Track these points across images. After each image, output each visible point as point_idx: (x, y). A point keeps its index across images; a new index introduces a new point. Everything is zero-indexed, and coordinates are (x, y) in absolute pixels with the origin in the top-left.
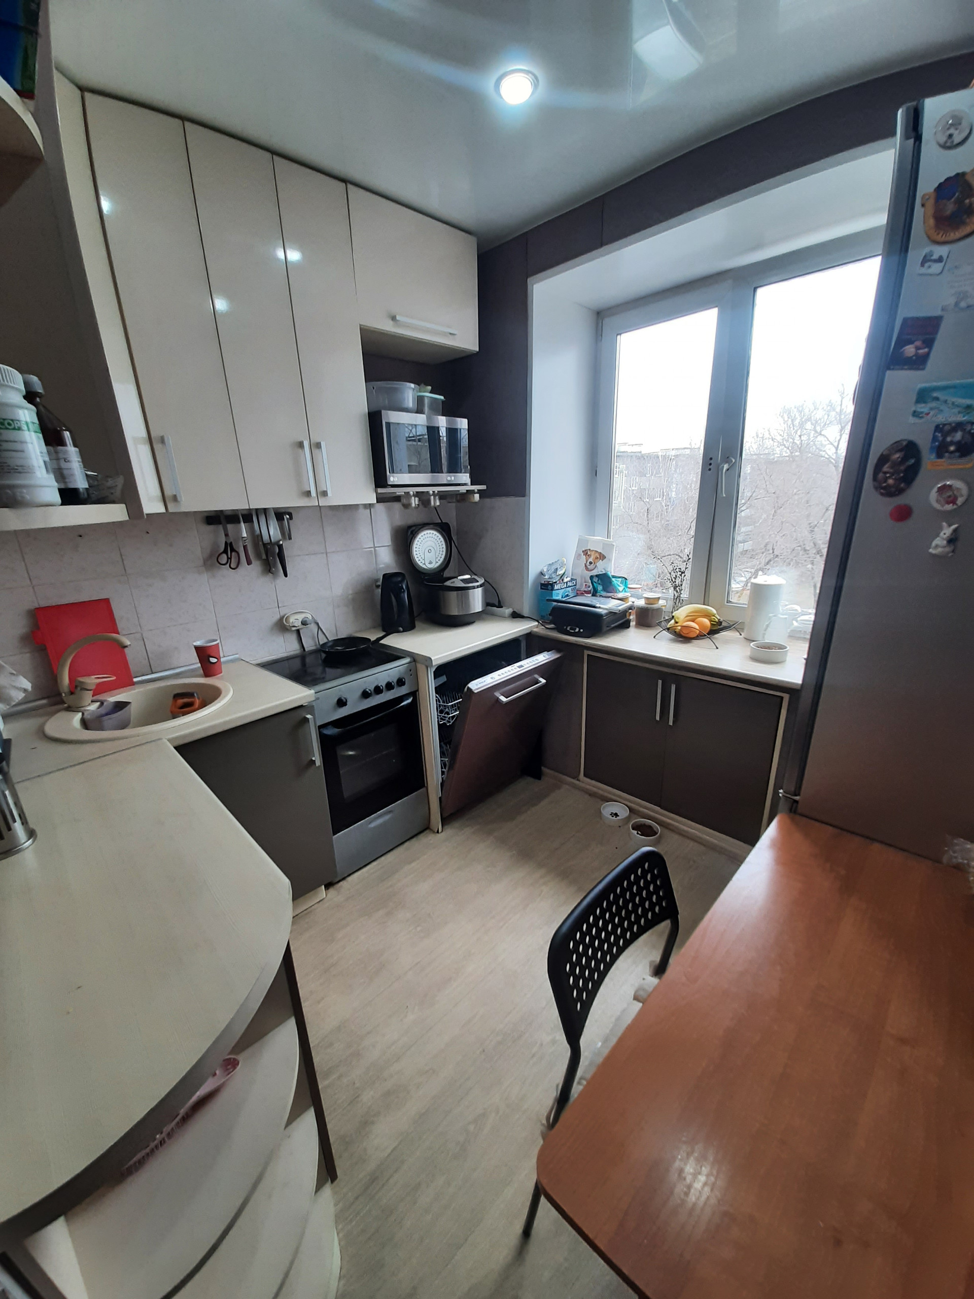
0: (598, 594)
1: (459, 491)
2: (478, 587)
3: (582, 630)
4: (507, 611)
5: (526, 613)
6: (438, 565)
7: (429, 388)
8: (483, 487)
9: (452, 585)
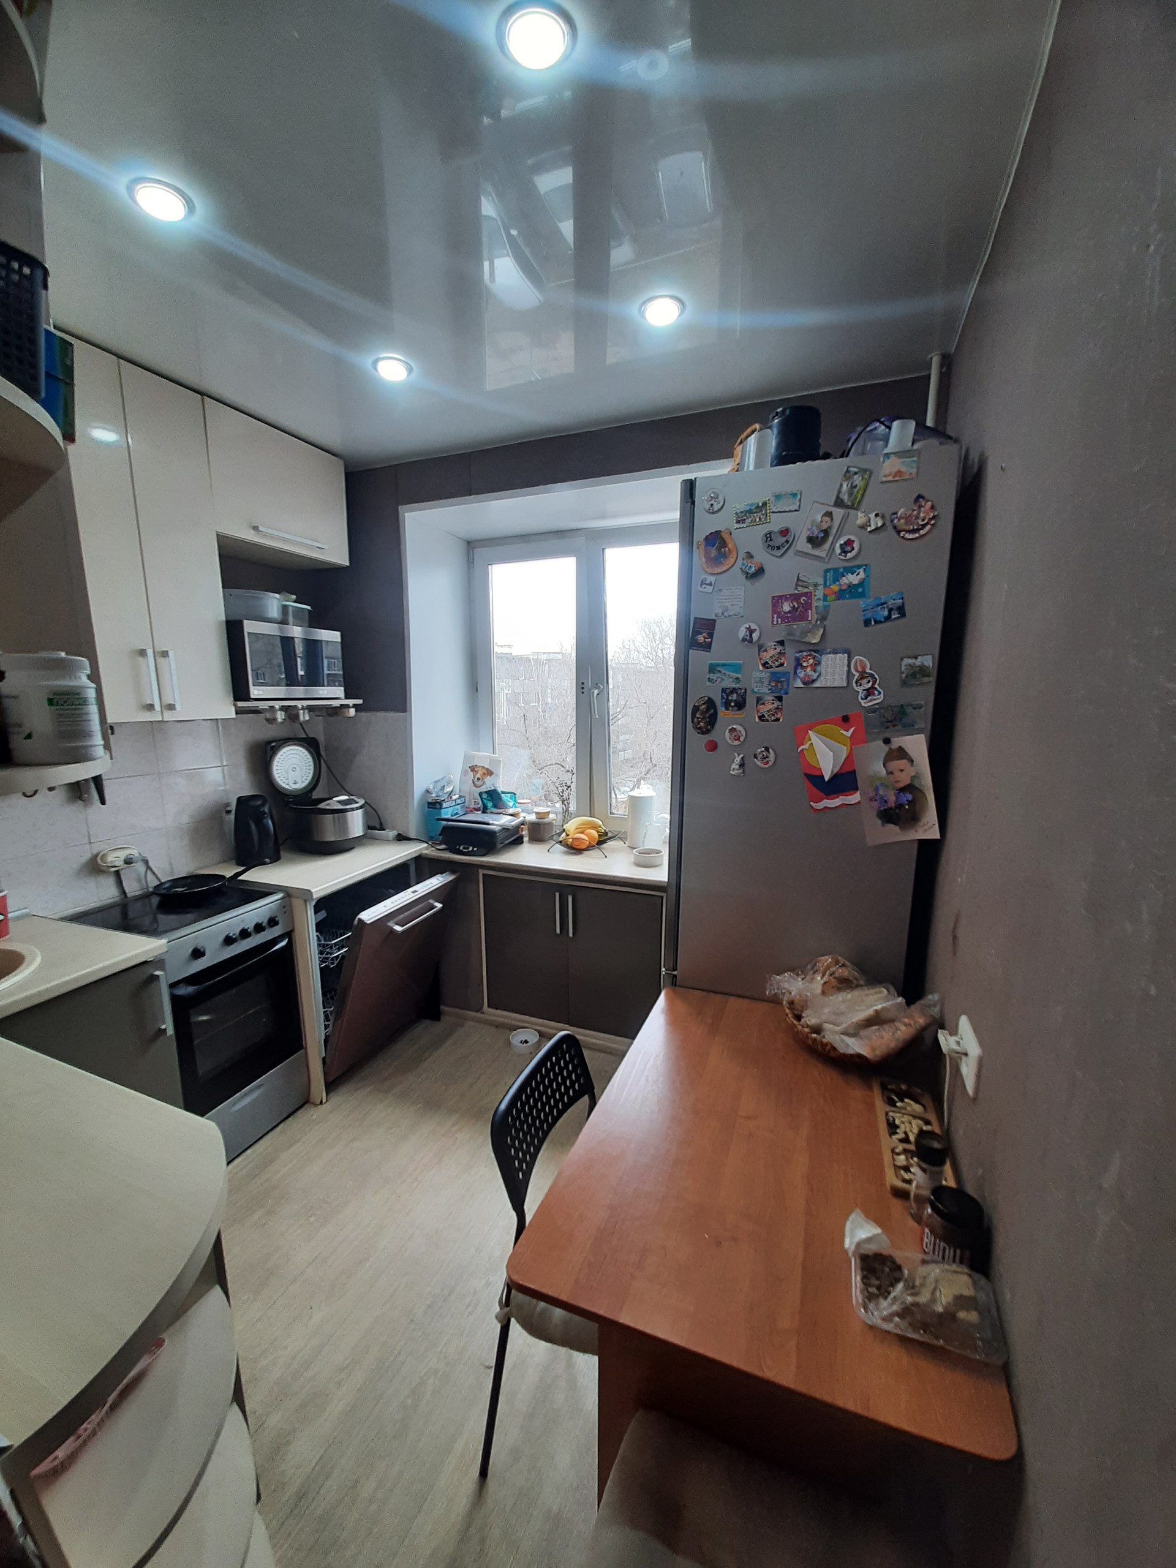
0: (488, 811)
1: (331, 705)
2: (357, 809)
3: (475, 849)
4: (391, 834)
5: (412, 835)
6: (304, 785)
7: (294, 597)
8: (360, 701)
9: (327, 807)
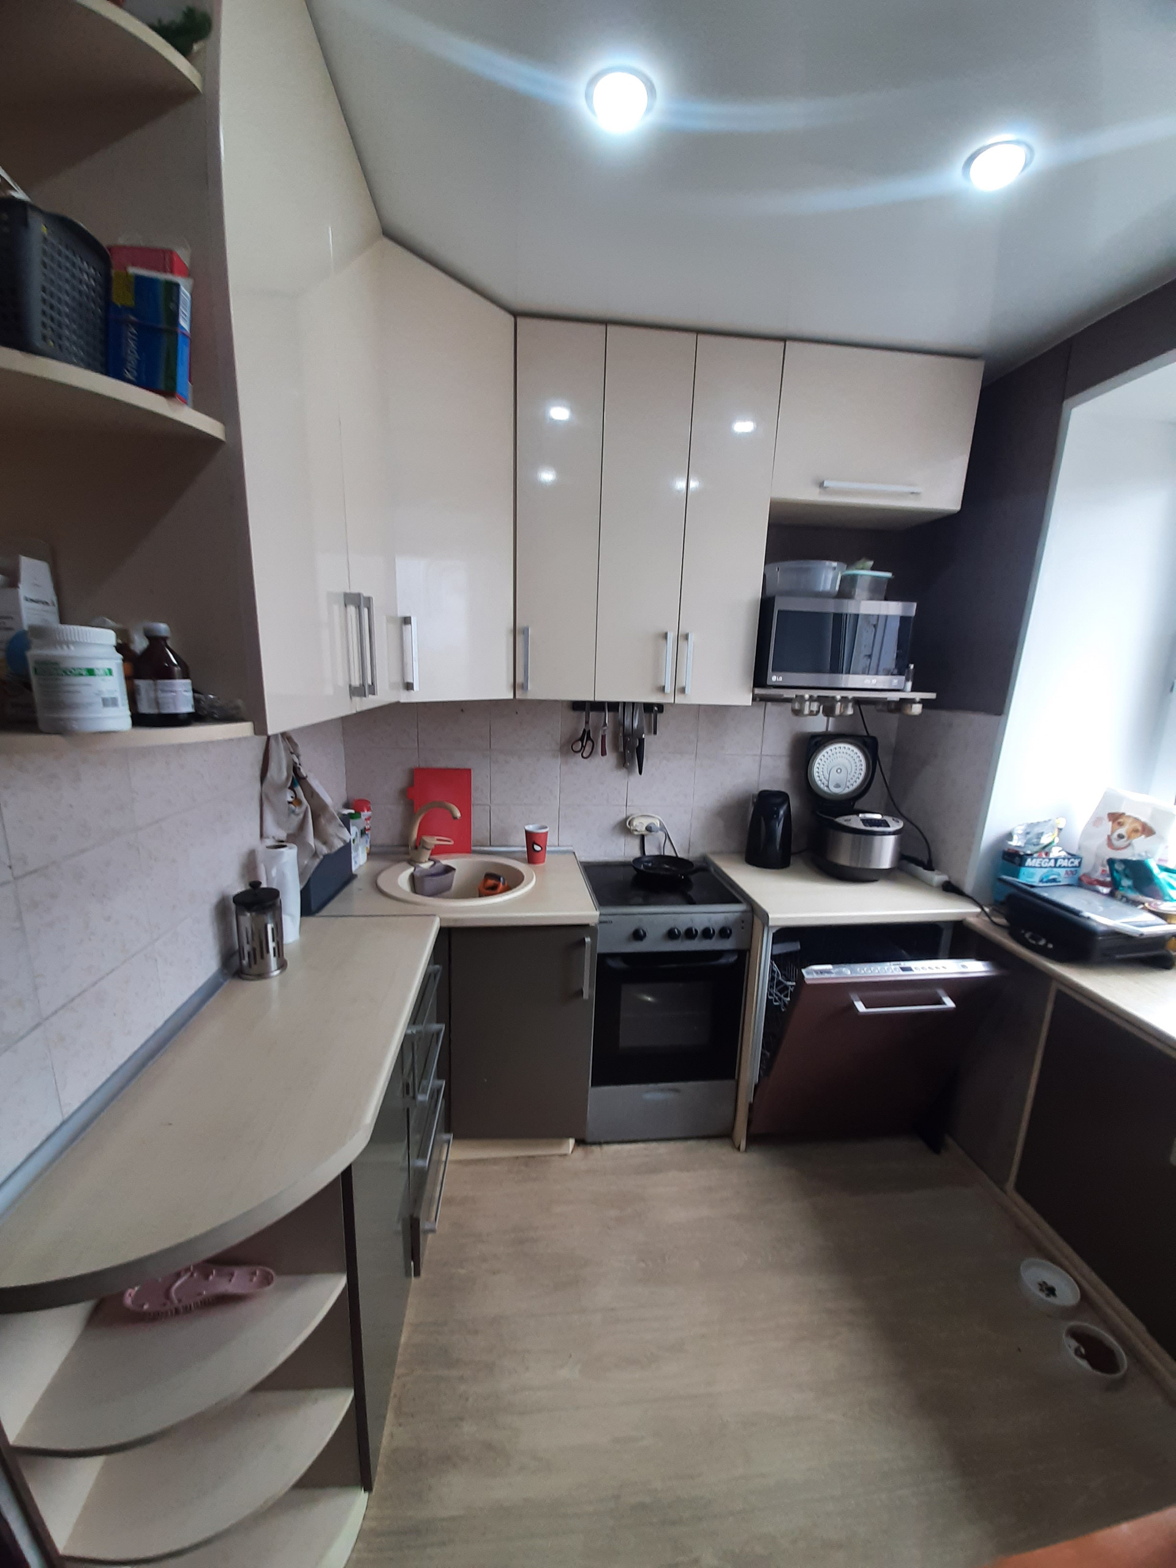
0: (1118, 893)
1: (886, 698)
2: (890, 834)
3: (1050, 946)
4: (938, 878)
5: (968, 888)
6: (847, 791)
7: (871, 563)
8: (932, 696)
9: (845, 823)
